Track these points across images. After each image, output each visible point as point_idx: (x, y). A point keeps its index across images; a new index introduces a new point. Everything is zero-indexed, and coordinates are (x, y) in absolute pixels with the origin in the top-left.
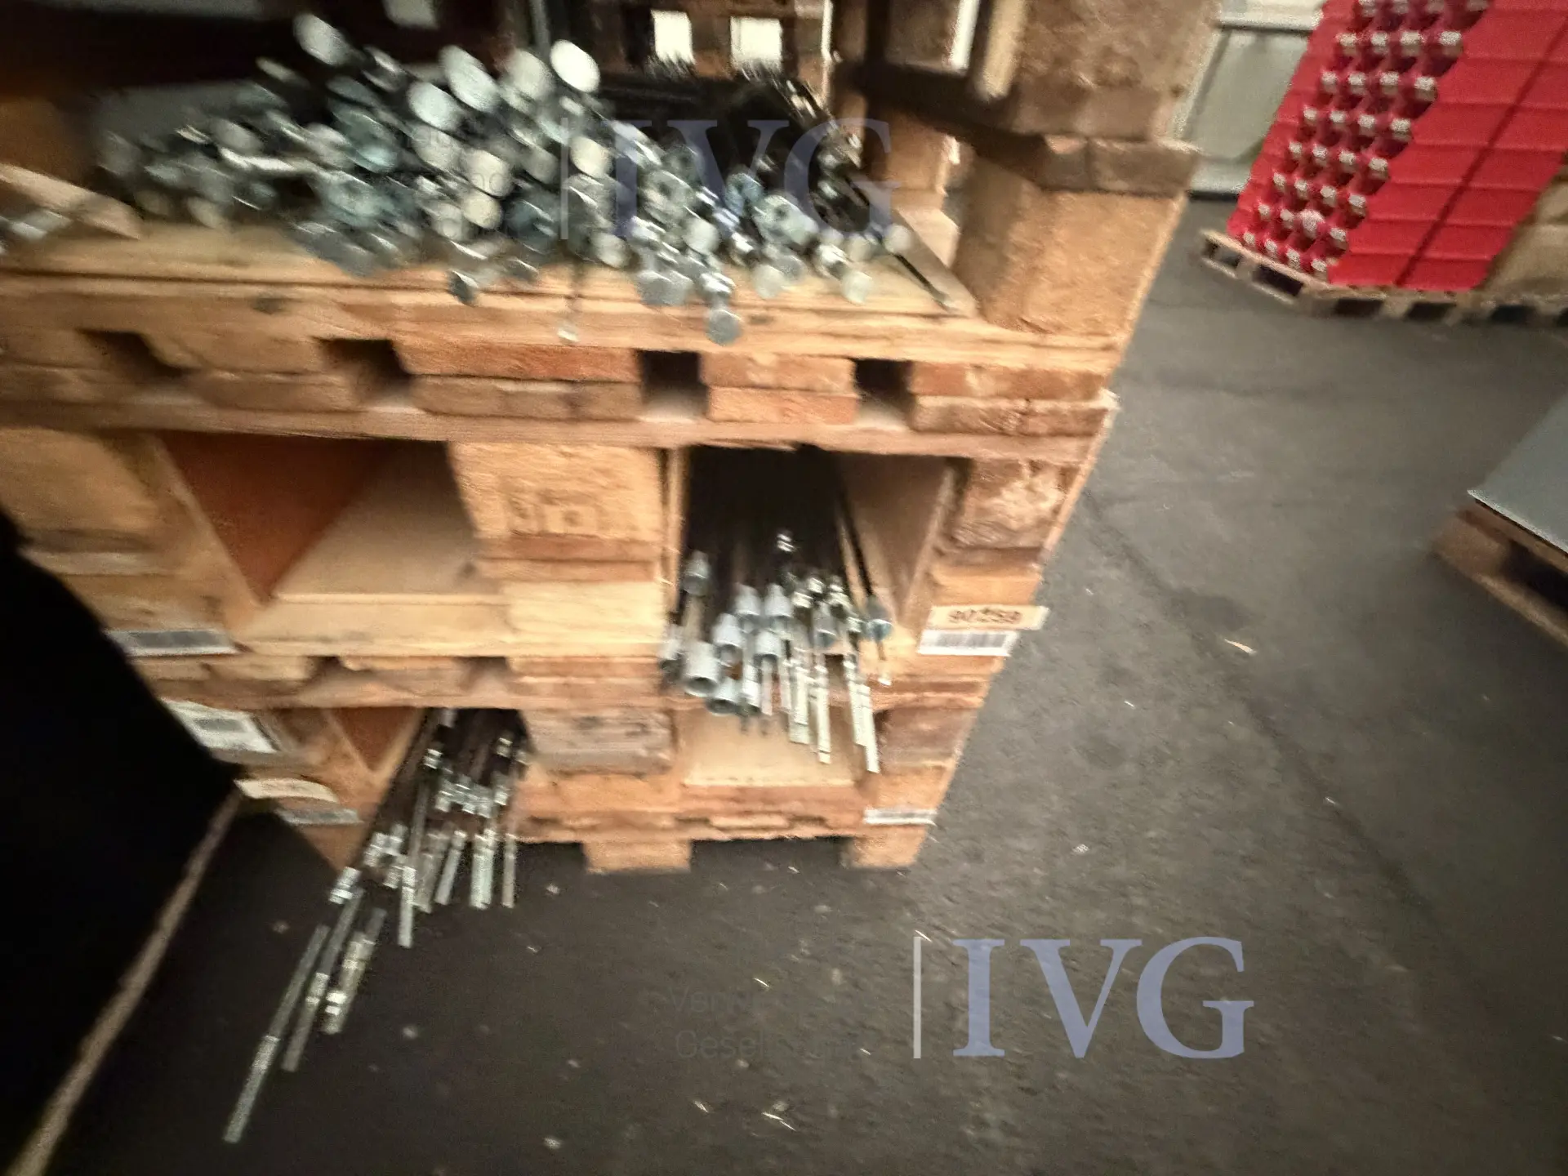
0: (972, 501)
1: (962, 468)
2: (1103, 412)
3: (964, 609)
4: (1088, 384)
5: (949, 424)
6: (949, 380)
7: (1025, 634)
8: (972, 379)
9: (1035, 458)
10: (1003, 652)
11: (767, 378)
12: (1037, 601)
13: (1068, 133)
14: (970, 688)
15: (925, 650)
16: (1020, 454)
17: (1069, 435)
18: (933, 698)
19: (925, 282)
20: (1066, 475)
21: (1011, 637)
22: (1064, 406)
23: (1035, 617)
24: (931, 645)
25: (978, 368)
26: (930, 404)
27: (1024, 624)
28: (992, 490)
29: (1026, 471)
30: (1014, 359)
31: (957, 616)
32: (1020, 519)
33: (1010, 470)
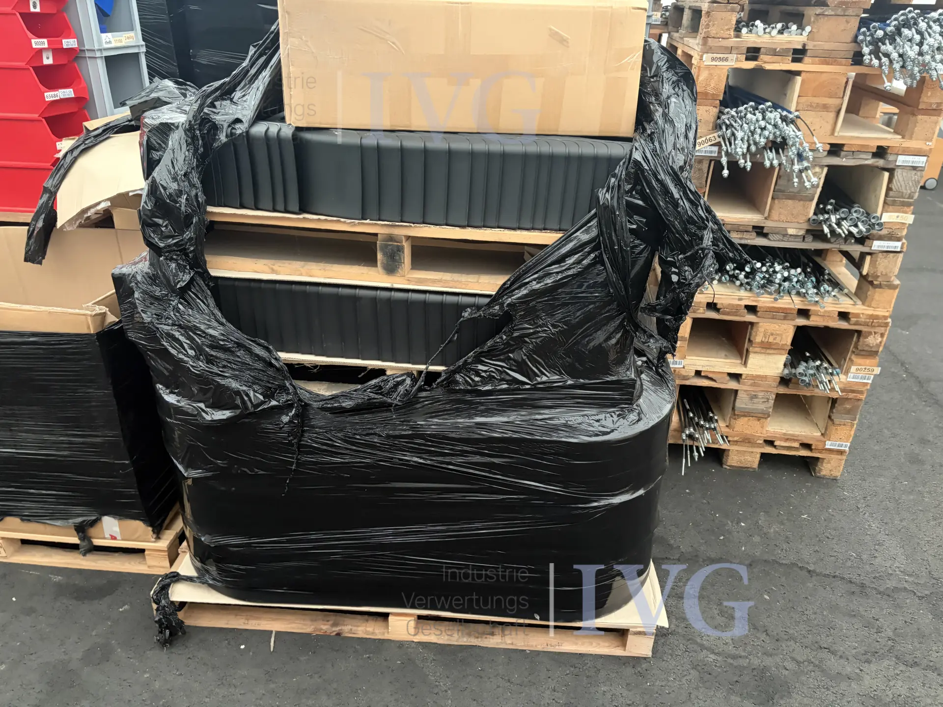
0: (861, 339)
1: (859, 332)
2: (889, 322)
3: (859, 367)
4: (885, 318)
5: (856, 324)
6: (857, 315)
7: (875, 375)
8: (861, 316)
9: (876, 331)
10: (870, 382)
11: (822, 314)
12: (878, 366)
13: (876, 281)
14: (861, 392)
15: (848, 380)
16: (873, 330)
17: (882, 327)
18: (851, 395)
19: (852, 299)
20: (882, 335)
21: (872, 376)
22: (880, 321)
23: (877, 370)
24: (850, 378)
25: (863, 314)
26: (853, 320)
27: (875, 373)
28: (867, 337)
29: (873, 333)
30: (870, 311)
31: (857, 370)
32: (873, 344)
33: (870, 333)
